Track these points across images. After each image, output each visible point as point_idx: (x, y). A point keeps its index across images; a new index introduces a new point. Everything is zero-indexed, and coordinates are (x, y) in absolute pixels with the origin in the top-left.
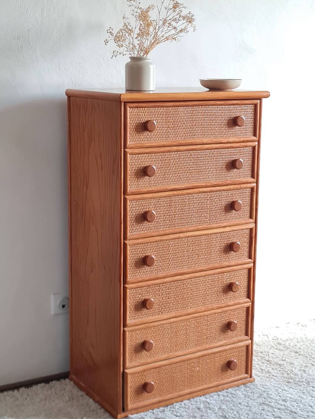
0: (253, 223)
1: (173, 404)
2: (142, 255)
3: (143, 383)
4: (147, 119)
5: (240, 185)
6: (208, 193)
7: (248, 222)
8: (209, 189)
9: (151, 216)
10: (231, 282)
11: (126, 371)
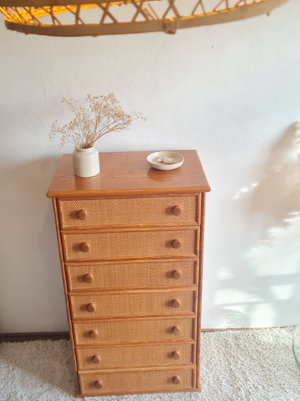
0: (196, 287)
1: (124, 395)
2: (86, 303)
3: (95, 381)
4: (80, 208)
5: (180, 259)
6: (148, 263)
7: (191, 286)
9: (89, 280)
10: (174, 326)
11: (79, 372)
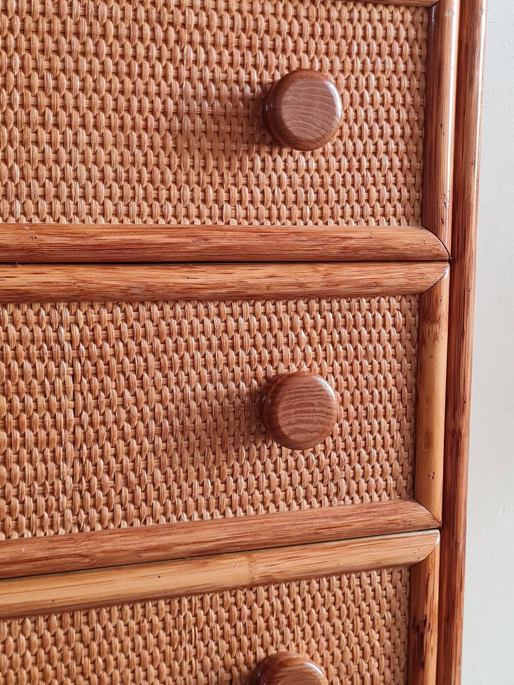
0: (428, 528)
5: (323, 268)
6: (62, 306)
7: (391, 522)
8: (56, 276)
